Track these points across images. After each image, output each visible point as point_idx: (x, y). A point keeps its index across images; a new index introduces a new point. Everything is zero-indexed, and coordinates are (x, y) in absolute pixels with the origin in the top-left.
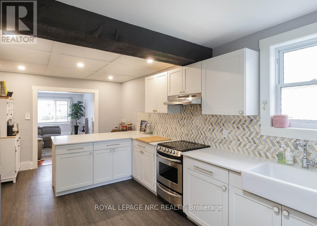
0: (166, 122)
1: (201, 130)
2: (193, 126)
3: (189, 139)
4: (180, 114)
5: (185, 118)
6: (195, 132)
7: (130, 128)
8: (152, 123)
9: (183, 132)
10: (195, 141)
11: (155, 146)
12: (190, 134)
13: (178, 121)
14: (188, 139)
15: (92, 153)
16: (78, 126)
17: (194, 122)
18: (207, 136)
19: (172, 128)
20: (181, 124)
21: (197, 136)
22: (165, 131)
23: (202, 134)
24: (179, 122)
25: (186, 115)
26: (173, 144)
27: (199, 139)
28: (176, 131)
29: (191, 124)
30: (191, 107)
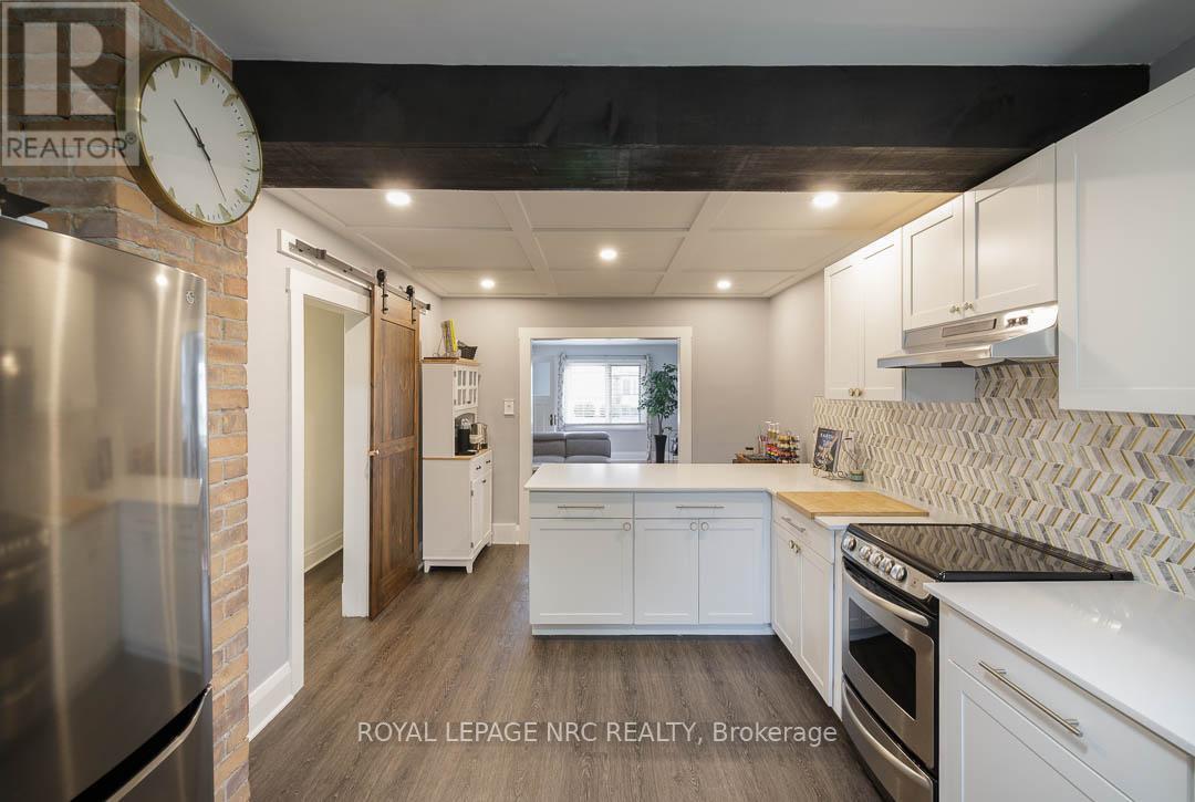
0: (913, 437)
1: (1078, 484)
2: (1038, 464)
3: (1015, 524)
4: (973, 405)
5: (996, 423)
6: (1047, 492)
7: (787, 454)
8: (862, 438)
9: (988, 487)
10: (1046, 537)
11: (836, 533)
12: (1019, 501)
13: (966, 435)
14: (1010, 522)
15: (629, 527)
16: (665, 437)
17: (1041, 442)
18: (1118, 520)
19: (938, 467)
20: (977, 449)
21: (1057, 513)
22: (910, 477)
23: (1082, 506)
24: (969, 441)
25: (1001, 413)
26: (941, 533)
27: (1069, 527)
28: (955, 479)
29: (1028, 454)
30: (1028, 373)
